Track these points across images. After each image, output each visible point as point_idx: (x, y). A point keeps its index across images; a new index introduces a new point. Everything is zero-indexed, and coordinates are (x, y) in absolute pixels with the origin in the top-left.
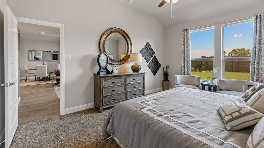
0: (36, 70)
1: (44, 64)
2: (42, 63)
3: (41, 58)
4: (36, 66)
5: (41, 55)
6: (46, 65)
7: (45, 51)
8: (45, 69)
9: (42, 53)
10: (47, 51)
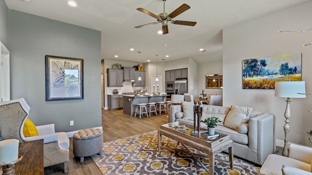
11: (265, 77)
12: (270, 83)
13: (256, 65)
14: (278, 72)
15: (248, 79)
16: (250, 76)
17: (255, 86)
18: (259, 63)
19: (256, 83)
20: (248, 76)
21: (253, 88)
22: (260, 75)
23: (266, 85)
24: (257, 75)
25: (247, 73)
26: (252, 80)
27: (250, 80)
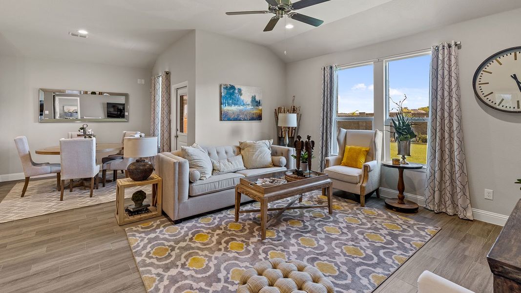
0: (58, 153)
1: (85, 135)
2: (82, 129)
3: (77, 112)
4: (60, 141)
5: (77, 106)
6: (94, 139)
7: (86, 93)
8: (91, 149)
9: (79, 100)
10: (94, 93)
11: (241, 107)
12: (245, 113)
13: (234, 92)
14: (250, 104)
15: (226, 108)
16: (229, 105)
17: (232, 117)
18: (236, 91)
19: (233, 113)
20: (227, 105)
21: (231, 120)
22: (237, 104)
23: (241, 116)
24: (235, 104)
25: (226, 100)
26: (230, 110)
27: (228, 110)
